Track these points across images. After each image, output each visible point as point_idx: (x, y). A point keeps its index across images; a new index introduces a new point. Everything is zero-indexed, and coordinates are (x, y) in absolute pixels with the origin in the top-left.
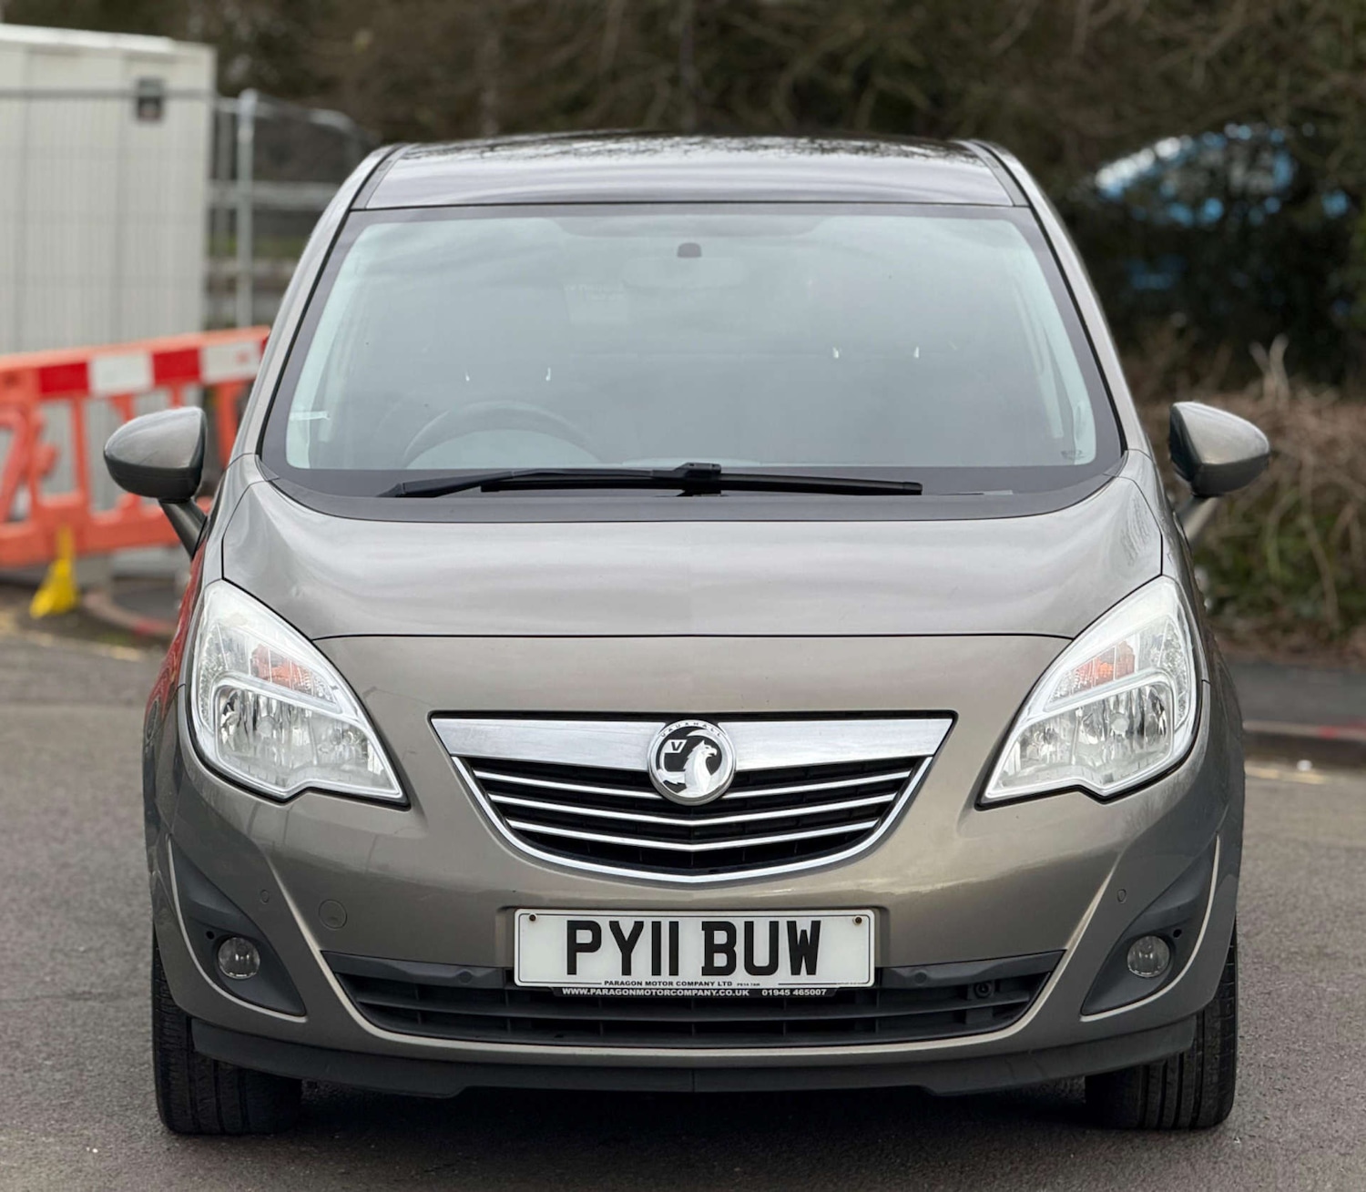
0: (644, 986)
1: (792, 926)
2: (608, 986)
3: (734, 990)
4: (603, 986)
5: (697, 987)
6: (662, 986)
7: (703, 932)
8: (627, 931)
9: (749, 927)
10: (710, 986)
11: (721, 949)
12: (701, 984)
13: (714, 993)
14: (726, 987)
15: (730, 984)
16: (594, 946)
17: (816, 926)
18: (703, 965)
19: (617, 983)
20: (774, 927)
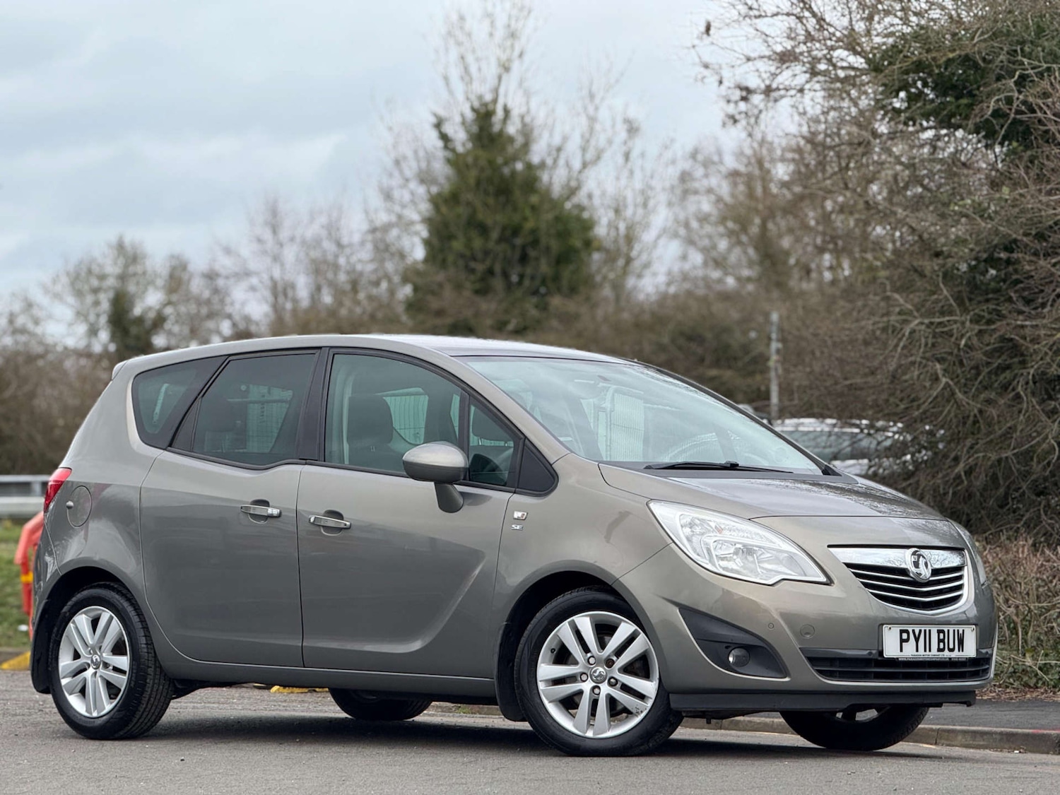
8: (917, 633)
16: (907, 640)
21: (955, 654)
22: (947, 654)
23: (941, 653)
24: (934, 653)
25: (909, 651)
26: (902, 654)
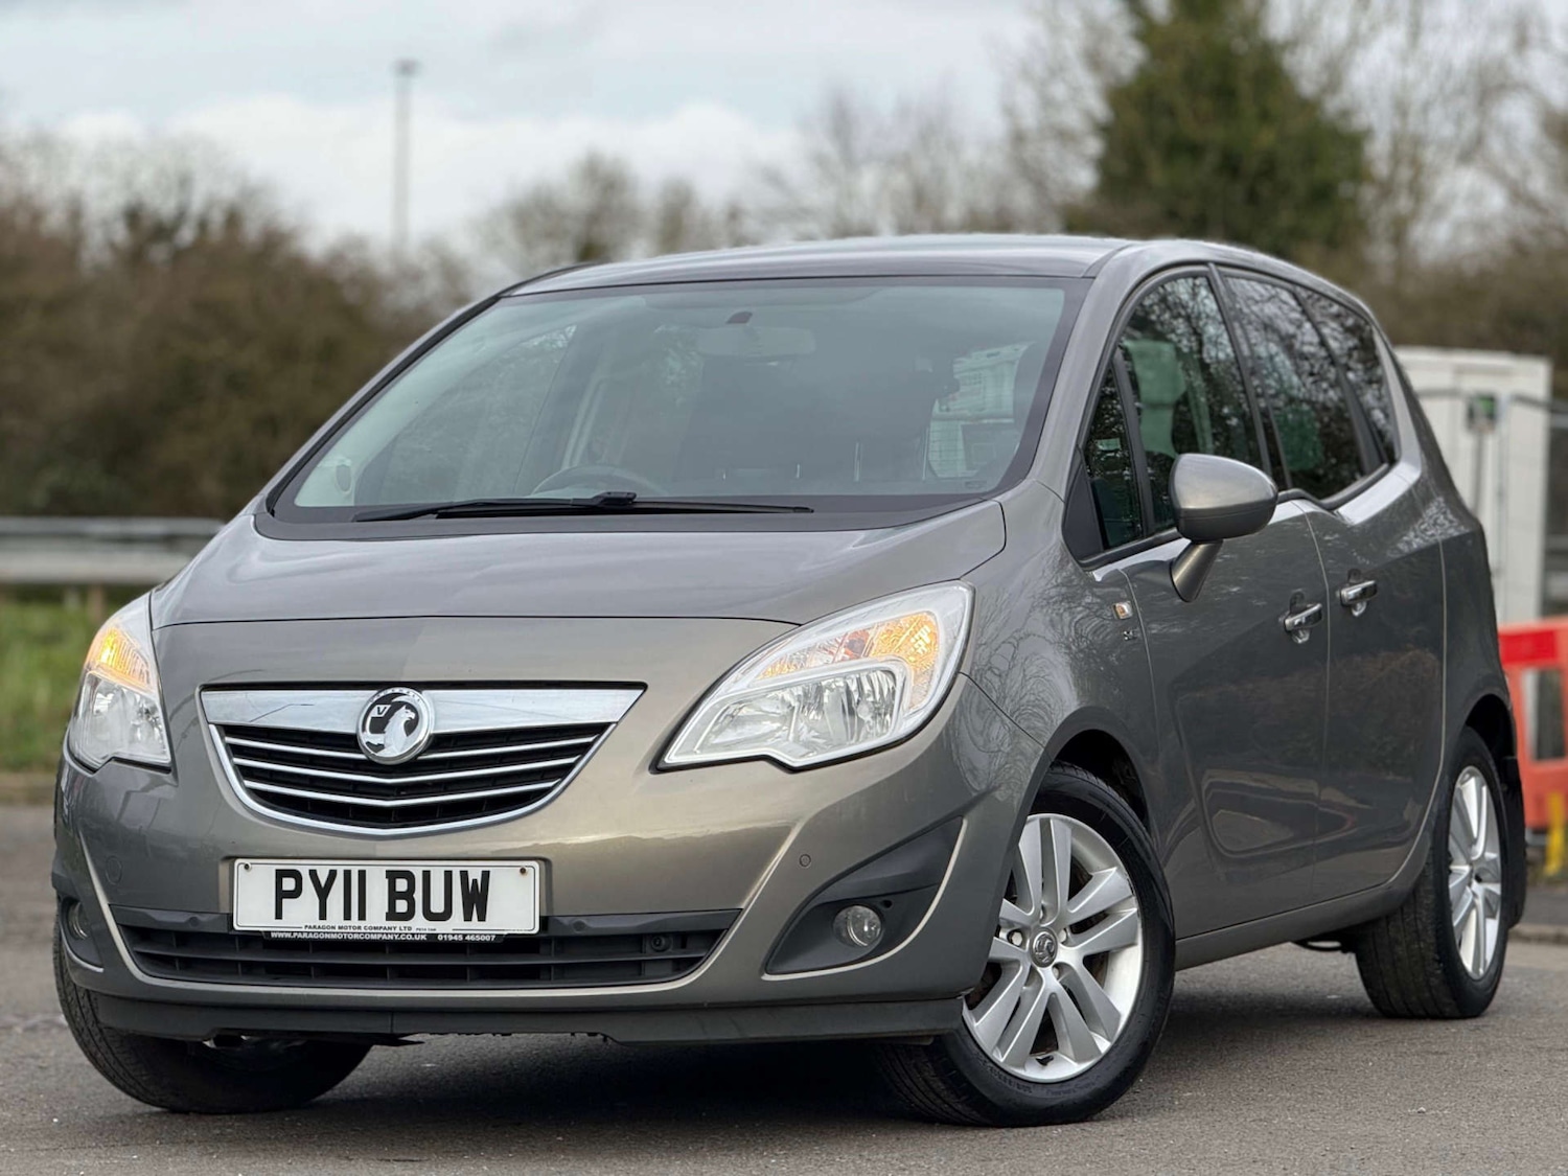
0: (337, 930)
1: (464, 875)
2: (307, 930)
3: (413, 935)
4: (303, 930)
5: (382, 931)
6: (352, 930)
7: (387, 881)
8: (323, 879)
9: (427, 875)
10: (393, 931)
11: (402, 896)
12: (385, 928)
13: (396, 937)
14: (407, 931)
15: (410, 929)
16: (296, 893)
17: (486, 875)
18: (387, 910)
19: (315, 927)
20: (448, 875)
21: (456, 926)
22: (419, 926)
23: (399, 925)
24: (376, 922)
25: (301, 917)
26: (279, 923)
